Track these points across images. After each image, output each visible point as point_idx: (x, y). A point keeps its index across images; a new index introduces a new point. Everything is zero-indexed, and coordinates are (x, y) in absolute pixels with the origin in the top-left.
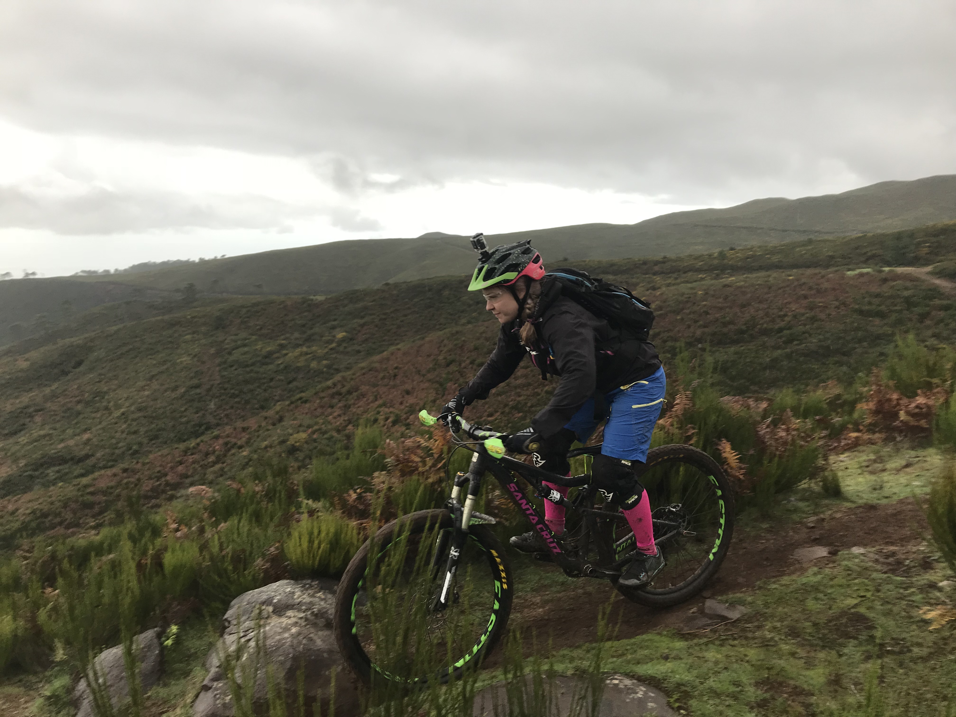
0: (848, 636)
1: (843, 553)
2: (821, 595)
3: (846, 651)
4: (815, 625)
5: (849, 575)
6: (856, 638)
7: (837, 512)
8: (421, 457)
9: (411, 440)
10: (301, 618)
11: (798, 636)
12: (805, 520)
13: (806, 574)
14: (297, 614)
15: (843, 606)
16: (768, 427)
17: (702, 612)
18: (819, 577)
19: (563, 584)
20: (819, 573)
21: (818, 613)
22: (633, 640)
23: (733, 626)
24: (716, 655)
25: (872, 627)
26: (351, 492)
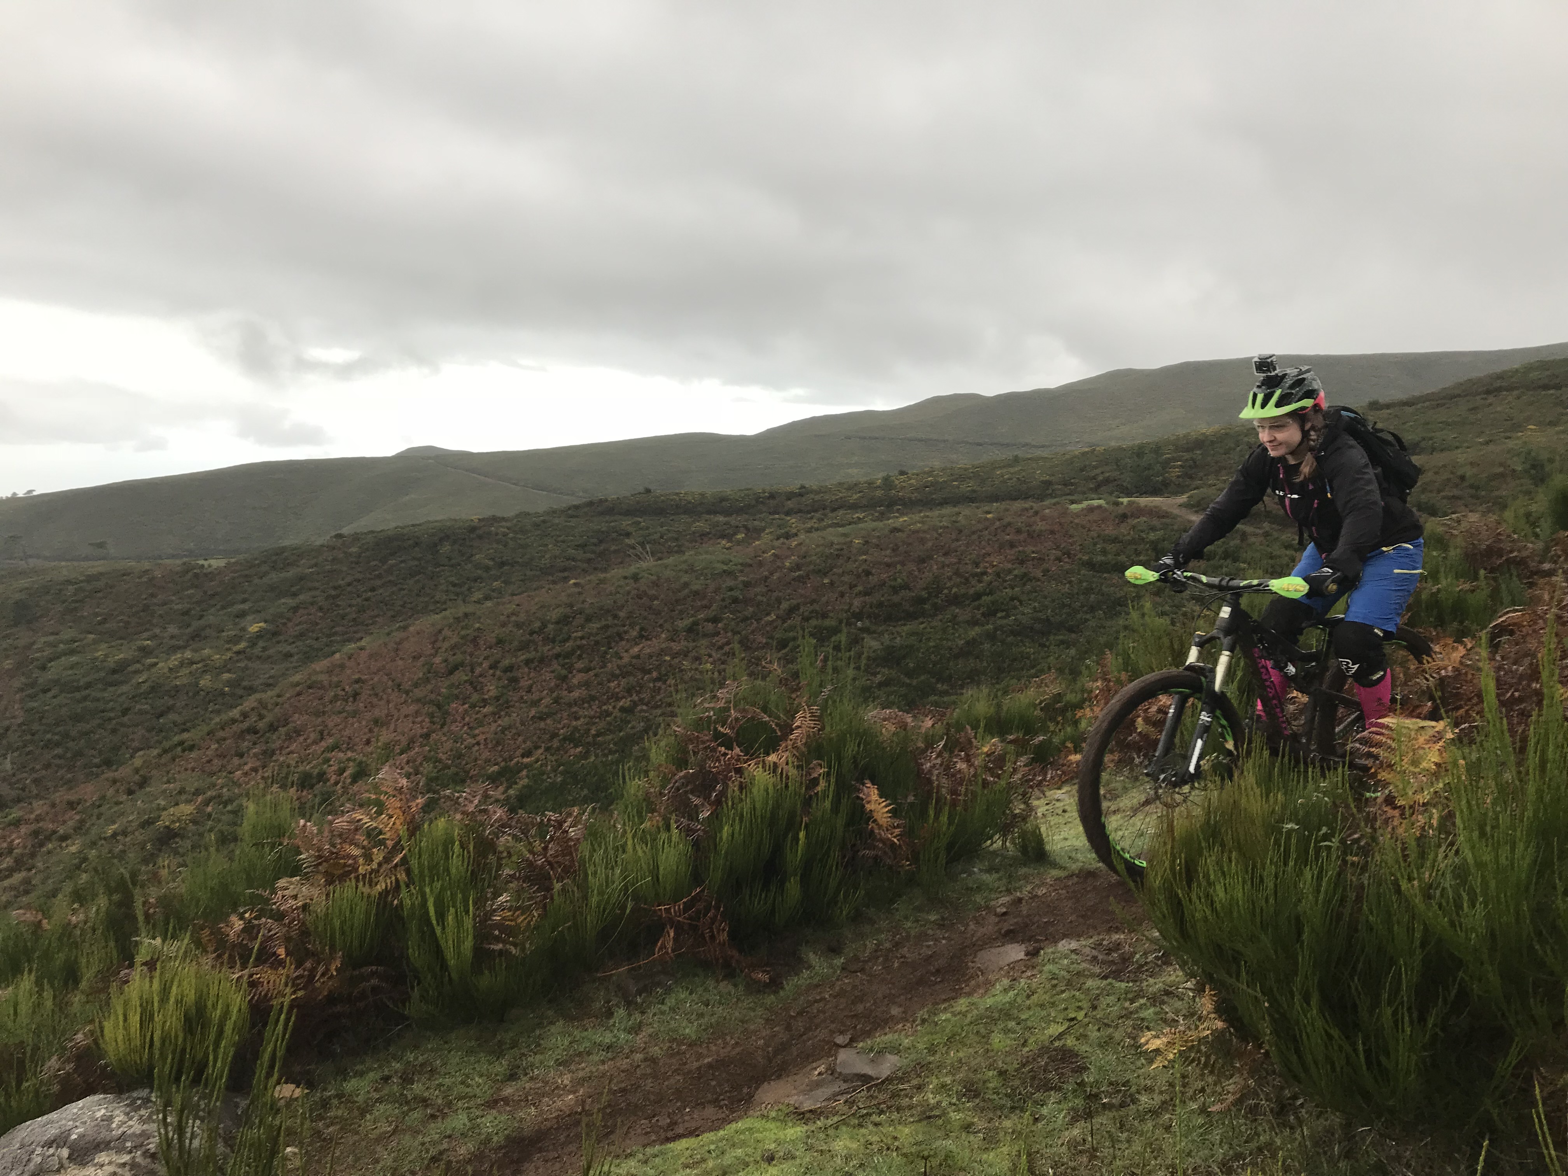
0: (1047, 1087)
1: (1048, 950)
2: (1012, 1024)
3: (1045, 1111)
4: (1002, 1073)
5: (1055, 986)
6: (1060, 1089)
7: (1039, 886)
8: (364, 847)
9: (345, 818)
10: (124, 1165)
11: (976, 1096)
12: (993, 903)
13: (993, 991)
14: (114, 1158)
15: (1043, 1038)
16: (939, 755)
17: (831, 1071)
18: (1011, 994)
19: (609, 1048)
20: (1011, 987)
21: (1008, 1054)
22: (721, 1133)
23: (880, 1091)
24: (848, 1143)
25: (1084, 1069)
26: (234, 918)
